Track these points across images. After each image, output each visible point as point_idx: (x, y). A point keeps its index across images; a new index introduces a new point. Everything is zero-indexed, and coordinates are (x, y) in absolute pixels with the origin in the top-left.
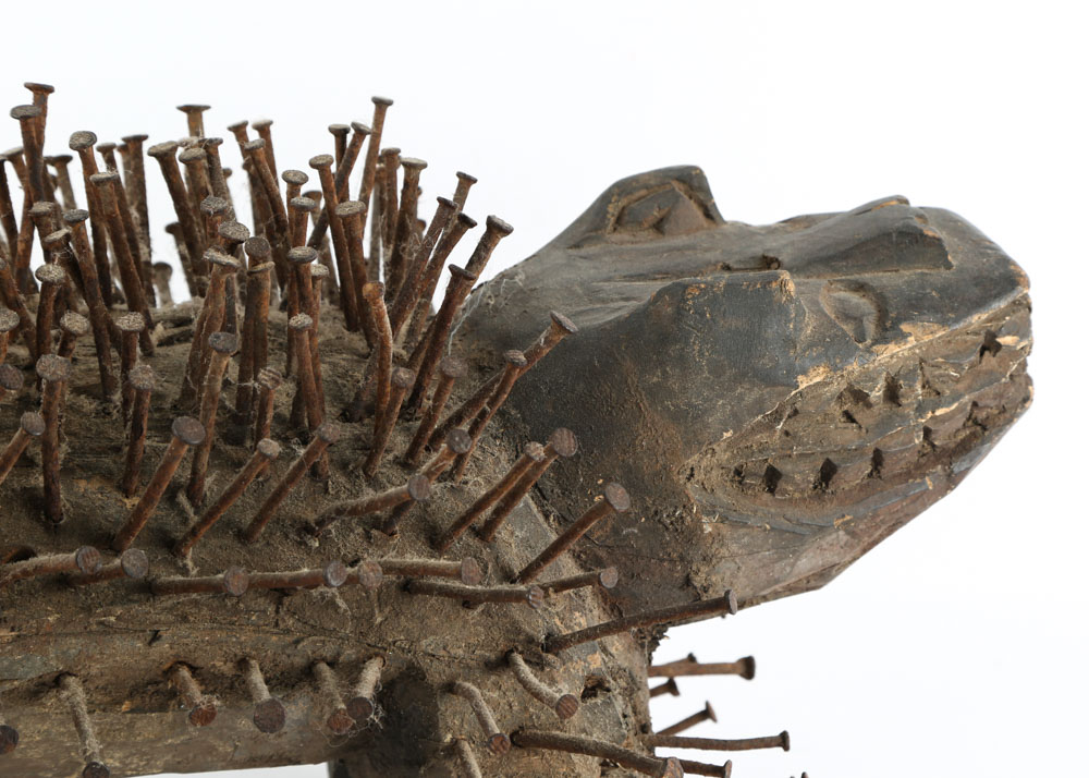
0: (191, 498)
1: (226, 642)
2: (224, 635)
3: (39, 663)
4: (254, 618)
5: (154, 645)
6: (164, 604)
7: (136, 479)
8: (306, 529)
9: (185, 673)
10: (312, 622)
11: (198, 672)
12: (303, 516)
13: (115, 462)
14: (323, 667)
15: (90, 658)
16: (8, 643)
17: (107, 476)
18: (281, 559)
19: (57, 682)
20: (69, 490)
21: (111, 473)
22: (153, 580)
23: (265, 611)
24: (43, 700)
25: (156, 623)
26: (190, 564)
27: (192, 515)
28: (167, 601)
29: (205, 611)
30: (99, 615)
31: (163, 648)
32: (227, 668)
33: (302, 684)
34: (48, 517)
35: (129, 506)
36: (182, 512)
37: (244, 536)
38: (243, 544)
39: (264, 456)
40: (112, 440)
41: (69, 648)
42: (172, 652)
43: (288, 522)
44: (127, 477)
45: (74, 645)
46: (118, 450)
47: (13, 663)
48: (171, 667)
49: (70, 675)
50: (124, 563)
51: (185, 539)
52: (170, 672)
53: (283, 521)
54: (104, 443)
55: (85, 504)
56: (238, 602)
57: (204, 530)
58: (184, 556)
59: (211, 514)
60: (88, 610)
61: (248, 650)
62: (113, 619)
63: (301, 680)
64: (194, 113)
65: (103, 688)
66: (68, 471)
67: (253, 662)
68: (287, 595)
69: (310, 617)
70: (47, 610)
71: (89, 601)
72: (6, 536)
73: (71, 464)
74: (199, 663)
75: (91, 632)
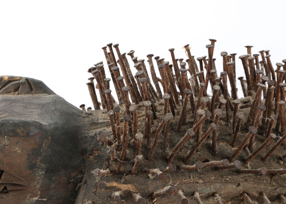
0: (249, 148)
1: (257, 187)
2: (257, 186)
3: (209, 190)
4: (264, 182)
5: (238, 187)
6: (242, 176)
7: (235, 143)
8: (280, 159)
9: (246, 195)
10: (280, 184)
11: (249, 195)
12: (279, 155)
13: (230, 138)
14: (283, 196)
15: (222, 189)
16: (202, 184)
17: (228, 142)
18: (273, 166)
19: (213, 195)
20: (218, 144)
21: (229, 141)
22: (239, 169)
23: (267, 180)
24: (209, 199)
25: (239, 181)
26: (249, 166)
27: (250, 153)
28: (242, 175)
29: (252, 179)
30: (225, 178)
31: (241, 188)
32: (257, 195)
33: (276, 200)
34: (213, 151)
35: (233, 150)
36: (247, 152)
37: (263, 159)
38: (263, 162)
39: (272, 138)
40: (229, 132)
41: (217, 186)
42: (243, 189)
43: (275, 156)
44: (233, 142)
45: (218, 185)
46: (230, 135)
47: (202, 189)
48: (242, 193)
49: (216, 193)
50: (235, 164)
51: (248, 159)
52: (242, 194)
53: (274, 156)
54: (227, 133)
55: (222, 148)
56: (261, 177)
57: (253, 157)
58: (247, 164)
59: (256, 153)
60: (222, 176)
61: (262, 190)
62: (228, 179)
63: (276, 199)
64: (249, 48)
65: (224, 197)
66: (218, 140)
67: (264, 193)
68: (274, 176)
69: (280, 182)
70: (212, 176)
71: (222, 174)
72: (202, 156)
73: (218, 138)
74: (249, 193)
75: (222, 182)
